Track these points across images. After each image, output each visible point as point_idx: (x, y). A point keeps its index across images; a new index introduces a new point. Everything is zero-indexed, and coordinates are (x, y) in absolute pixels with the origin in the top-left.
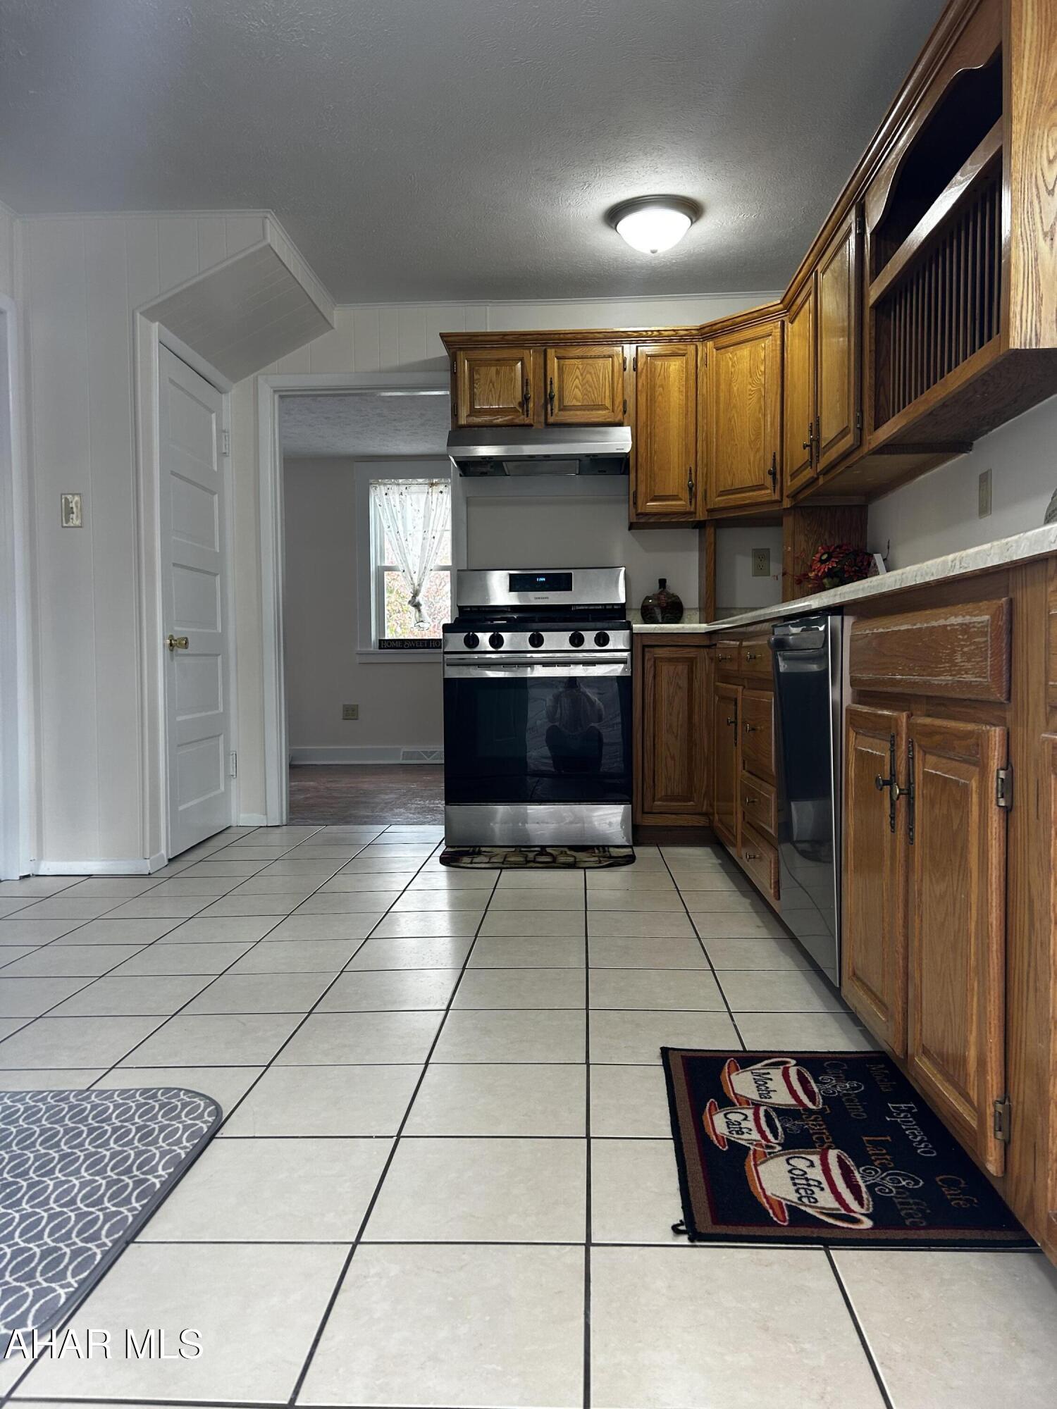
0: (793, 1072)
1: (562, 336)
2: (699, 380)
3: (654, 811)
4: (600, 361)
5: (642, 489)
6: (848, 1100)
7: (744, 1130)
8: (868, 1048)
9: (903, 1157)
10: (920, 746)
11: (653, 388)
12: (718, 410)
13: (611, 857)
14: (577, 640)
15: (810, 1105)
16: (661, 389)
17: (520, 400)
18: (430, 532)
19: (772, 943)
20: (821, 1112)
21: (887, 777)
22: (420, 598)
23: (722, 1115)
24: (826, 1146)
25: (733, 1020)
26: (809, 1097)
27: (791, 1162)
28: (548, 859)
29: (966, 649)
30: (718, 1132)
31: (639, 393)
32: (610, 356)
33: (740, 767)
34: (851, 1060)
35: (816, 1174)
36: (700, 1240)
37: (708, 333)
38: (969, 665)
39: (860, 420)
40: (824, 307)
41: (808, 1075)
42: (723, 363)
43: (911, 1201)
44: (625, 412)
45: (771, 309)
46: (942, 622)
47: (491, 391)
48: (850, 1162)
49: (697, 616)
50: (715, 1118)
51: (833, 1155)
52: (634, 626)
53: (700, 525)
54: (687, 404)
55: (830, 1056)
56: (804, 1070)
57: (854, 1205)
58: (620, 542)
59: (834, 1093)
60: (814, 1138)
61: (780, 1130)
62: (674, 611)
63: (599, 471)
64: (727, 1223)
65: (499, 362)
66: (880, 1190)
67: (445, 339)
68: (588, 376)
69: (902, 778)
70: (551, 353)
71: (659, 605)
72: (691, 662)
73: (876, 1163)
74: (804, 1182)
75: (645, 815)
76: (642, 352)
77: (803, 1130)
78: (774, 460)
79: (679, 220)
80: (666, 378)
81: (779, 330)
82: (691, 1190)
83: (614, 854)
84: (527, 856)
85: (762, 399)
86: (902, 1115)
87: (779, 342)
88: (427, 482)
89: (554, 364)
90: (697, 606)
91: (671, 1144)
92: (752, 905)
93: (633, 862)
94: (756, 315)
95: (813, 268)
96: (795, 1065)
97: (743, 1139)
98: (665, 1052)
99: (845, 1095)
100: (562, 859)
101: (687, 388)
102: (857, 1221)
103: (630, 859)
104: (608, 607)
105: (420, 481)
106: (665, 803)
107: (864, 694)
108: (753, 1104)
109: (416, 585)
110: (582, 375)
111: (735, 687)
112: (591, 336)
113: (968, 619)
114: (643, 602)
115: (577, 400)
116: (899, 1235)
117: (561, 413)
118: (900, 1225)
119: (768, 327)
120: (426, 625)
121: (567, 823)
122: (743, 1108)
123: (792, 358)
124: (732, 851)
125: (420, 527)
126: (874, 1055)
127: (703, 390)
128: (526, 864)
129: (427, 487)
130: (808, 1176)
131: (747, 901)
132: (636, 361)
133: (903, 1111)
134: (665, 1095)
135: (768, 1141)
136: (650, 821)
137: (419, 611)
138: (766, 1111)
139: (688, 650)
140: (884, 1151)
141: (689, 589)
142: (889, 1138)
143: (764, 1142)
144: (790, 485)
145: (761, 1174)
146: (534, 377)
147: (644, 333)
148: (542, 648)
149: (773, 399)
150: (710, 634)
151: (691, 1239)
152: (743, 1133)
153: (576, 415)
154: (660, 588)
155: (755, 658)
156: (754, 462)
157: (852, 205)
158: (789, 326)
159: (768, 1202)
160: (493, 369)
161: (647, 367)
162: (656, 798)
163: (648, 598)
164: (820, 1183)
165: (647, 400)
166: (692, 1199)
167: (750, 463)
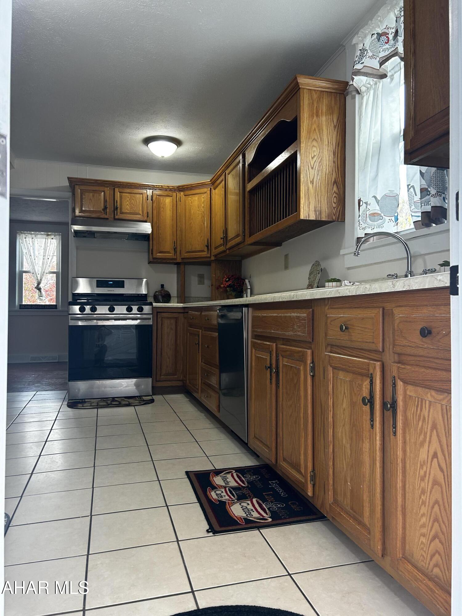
0: (235, 475)
1: (121, 184)
2: (178, 207)
3: (161, 380)
4: (138, 196)
5: (155, 248)
6: (256, 482)
7: (223, 496)
8: (258, 464)
9: (277, 498)
10: (281, 355)
11: (159, 208)
12: (185, 220)
13: (144, 401)
14: (129, 310)
15: (243, 485)
16: (162, 209)
17: (103, 208)
18: (47, 256)
19: (216, 430)
20: (248, 486)
21: (269, 366)
22: (41, 286)
23: (214, 492)
24: (251, 498)
25: (209, 459)
26: (242, 483)
27: (241, 504)
28: (117, 403)
29: (298, 324)
30: (214, 498)
31: (153, 210)
32: (141, 194)
33: (200, 361)
34: (254, 468)
35: (250, 507)
36: (217, 533)
37: (181, 189)
38: (299, 330)
39: (244, 232)
40: (229, 187)
41: (240, 475)
42: (187, 202)
43: (282, 511)
44: (148, 217)
45: (206, 183)
46: (289, 315)
47: (90, 203)
48: (261, 502)
49: (176, 300)
50: (211, 493)
51: (254, 500)
52: (153, 304)
53: (178, 264)
54: (173, 216)
55: (246, 468)
56: (238, 474)
57: (265, 515)
58: (144, 268)
59: (250, 480)
60: (247, 495)
61: (235, 494)
62: (167, 298)
63: (136, 239)
64: (224, 526)
65: (94, 191)
66: (272, 509)
67: (70, 179)
68: (132, 201)
69: (274, 366)
70: (117, 190)
71: (161, 295)
72: (176, 319)
73: (269, 501)
74: (247, 510)
75: (157, 382)
76: (155, 193)
77: (243, 494)
78: (208, 241)
79: (172, 147)
80: (165, 205)
81: (209, 191)
82: (210, 518)
83: (145, 399)
84: (107, 403)
85: (203, 218)
86: (274, 485)
87: (209, 196)
88: (46, 233)
89: (118, 195)
90: (176, 296)
91: (198, 504)
92: (205, 415)
93: (154, 402)
94: (200, 184)
95: (224, 171)
96: (235, 472)
97: (223, 499)
98: (187, 473)
99: (254, 480)
100: (123, 403)
101: (173, 209)
102: (267, 519)
103: (152, 401)
104: (139, 295)
105: (43, 233)
106: (165, 377)
107: (256, 336)
108: (224, 487)
109: (39, 279)
110: (130, 200)
111: (198, 330)
112: (134, 185)
113: (298, 315)
114: (155, 294)
115: (128, 210)
116: (280, 522)
117: (121, 215)
118: (281, 519)
119: (205, 190)
120: (43, 298)
121: (124, 387)
122: (220, 489)
123: (215, 203)
124: (195, 395)
125: (42, 254)
126: (261, 466)
127: (179, 211)
128: (107, 406)
129: (45, 236)
130: (248, 508)
131: (203, 415)
132: (152, 196)
133: (274, 483)
134: (192, 488)
135: (232, 499)
136: (159, 384)
137: (40, 292)
138: (229, 489)
139: (175, 314)
140: (271, 497)
141: (173, 288)
142: (271, 492)
143: (230, 499)
144: (214, 252)
145: (232, 510)
146: (109, 199)
147: (156, 186)
148: (114, 312)
149: (207, 219)
150: (184, 308)
151: (213, 534)
152: (223, 497)
153: (127, 216)
154: (161, 288)
155: (209, 320)
156: (200, 242)
157: (240, 153)
158: (213, 191)
159: (237, 518)
160: (91, 194)
161: (157, 201)
162: (162, 375)
163: (156, 292)
164: (252, 510)
165: (157, 213)
166: (211, 521)
167: (198, 241)
